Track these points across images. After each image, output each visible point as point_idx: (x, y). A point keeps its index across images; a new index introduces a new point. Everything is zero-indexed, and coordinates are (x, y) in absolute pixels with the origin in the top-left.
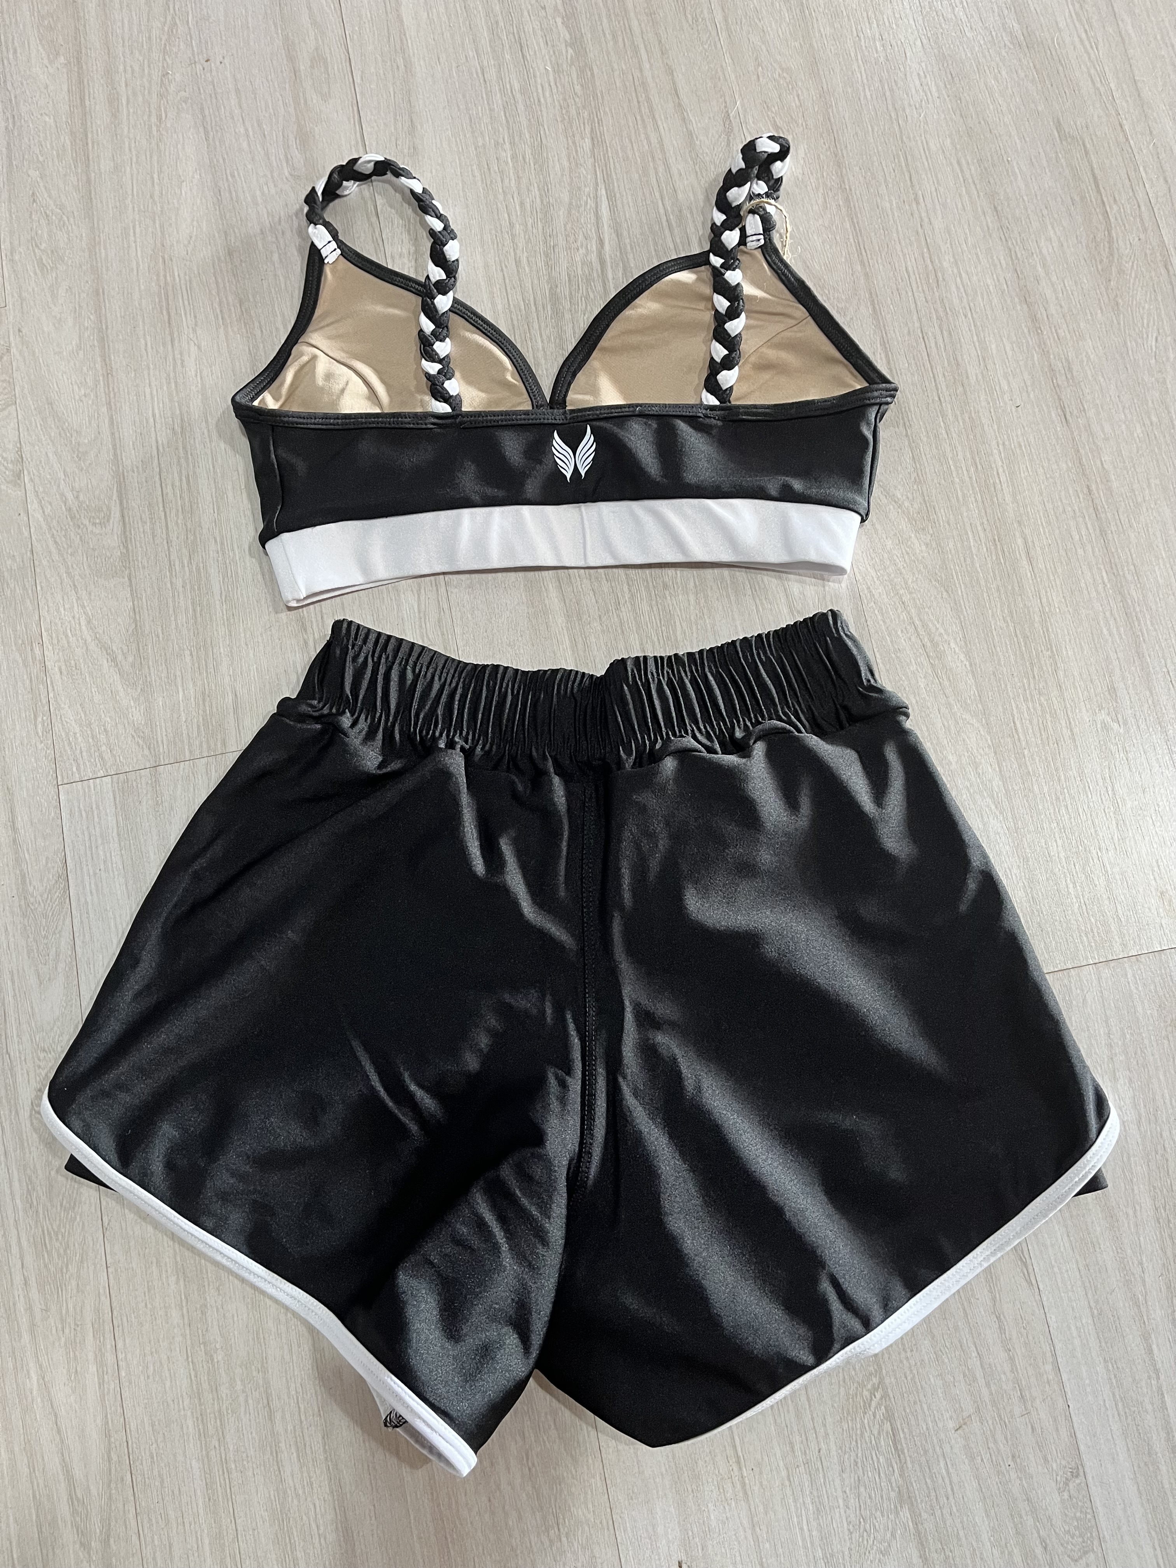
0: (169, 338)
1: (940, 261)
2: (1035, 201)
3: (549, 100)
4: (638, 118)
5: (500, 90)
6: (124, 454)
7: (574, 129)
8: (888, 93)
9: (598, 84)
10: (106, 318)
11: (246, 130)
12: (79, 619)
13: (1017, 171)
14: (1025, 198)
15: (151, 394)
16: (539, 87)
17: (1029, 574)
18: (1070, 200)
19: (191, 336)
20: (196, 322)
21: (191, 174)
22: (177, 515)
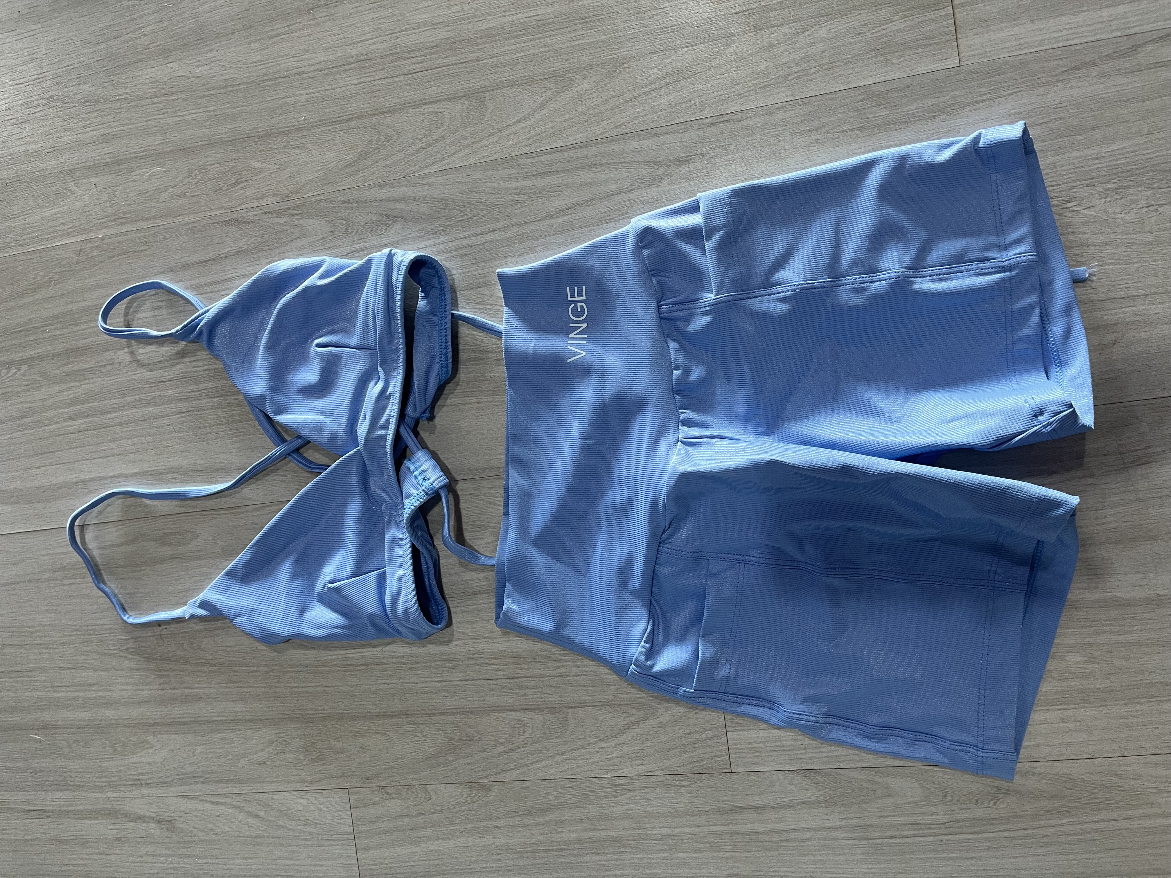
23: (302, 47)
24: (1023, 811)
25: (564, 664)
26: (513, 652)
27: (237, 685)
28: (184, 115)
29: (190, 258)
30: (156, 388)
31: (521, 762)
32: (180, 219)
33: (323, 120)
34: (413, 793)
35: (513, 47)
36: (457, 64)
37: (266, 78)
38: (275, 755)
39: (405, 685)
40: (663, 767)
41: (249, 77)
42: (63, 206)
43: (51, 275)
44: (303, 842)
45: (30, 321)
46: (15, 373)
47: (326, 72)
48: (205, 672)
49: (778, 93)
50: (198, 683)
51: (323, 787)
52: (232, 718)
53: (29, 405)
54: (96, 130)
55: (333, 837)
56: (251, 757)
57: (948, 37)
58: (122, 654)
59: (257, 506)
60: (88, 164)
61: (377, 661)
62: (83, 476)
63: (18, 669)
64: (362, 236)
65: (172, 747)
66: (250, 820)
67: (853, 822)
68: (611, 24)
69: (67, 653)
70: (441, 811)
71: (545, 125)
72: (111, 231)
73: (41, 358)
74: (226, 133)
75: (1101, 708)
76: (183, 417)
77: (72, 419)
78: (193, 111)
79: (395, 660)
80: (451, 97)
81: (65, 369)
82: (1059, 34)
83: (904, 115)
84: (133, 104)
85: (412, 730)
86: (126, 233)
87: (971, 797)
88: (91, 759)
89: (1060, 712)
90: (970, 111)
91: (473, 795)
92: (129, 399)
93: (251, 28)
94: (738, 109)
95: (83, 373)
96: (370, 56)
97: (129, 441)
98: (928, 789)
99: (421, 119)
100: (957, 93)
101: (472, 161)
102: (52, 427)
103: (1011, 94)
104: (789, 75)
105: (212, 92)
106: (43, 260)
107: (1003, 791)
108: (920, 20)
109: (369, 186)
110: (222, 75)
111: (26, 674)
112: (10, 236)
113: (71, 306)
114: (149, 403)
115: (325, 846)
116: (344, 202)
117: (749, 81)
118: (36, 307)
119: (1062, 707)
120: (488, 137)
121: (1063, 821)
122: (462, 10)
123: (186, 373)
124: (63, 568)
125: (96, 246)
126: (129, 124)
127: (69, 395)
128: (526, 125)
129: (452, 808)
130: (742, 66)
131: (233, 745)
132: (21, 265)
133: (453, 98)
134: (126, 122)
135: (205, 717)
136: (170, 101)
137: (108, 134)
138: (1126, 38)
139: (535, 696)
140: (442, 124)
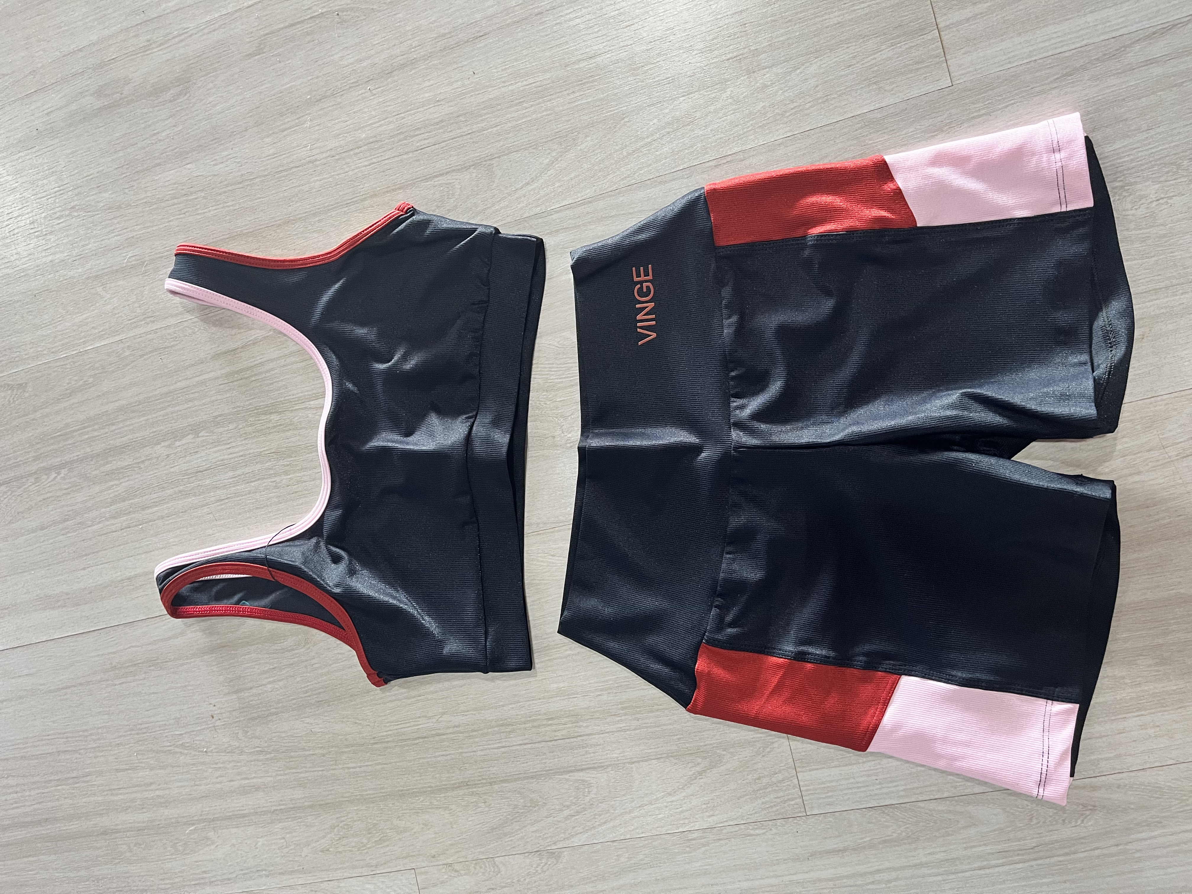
0: (437, 738)
1: (361, 140)
2: (312, 71)
3: (241, 448)
4: (253, 379)
5: (234, 486)
6: (531, 771)
7: (263, 427)
8: (230, 188)
9: (226, 411)
10: (423, 788)
11: (269, 683)
12: (668, 802)
13: (288, 86)
14: (310, 78)
15: (482, 750)
16: (230, 456)
17: (608, 56)
18: (311, 44)
19: (434, 720)
20: (423, 717)
21: (306, 725)
22: (580, 727)
23: (314, 137)
24: (1112, 826)
25: (623, 718)
26: (570, 711)
27: (294, 771)
28: (204, 213)
30: (194, 478)
31: (588, 824)
33: (338, 203)
35: (516, 115)
36: (462, 136)
37: (281, 169)
38: (337, 840)
39: (464, 755)
40: (735, 817)
42: (93, 310)
43: (85, 379)
45: (67, 425)
46: (56, 477)
47: (337, 157)
48: (262, 761)
49: (777, 130)
50: (255, 773)
51: (389, 870)
52: (292, 806)
53: (70, 508)
54: (119, 235)
56: (314, 845)
57: (937, 59)
58: (177, 750)
60: (114, 268)
61: (433, 732)
62: (128, 574)
63: (74, 775)
65: (234, 841)
67: (938, 856)
68: (609, 83)
69: (122, 754)
70: (511, 884)
71: (553, 184)
72: (142, 330)
73: (81, 460)
75: (1179, 710)
76: (222, 505)
77: (115, 518)
78: (214, 208)
79: (451, 730)
80: (460, 167)
81: (103, 469)
82: (1047, 44)
83: (903, 138)
84: (154, 206)
85: (475, 802)
86: (155, 331)
87: (1056, 817)
88: (153, 862)
89: (1137, 718)
90: (969, 127)
91: (542, 865)
92: (169, 492)
93: (263, 123)
94: (739, 149)
95: (122, 471)
96: (378, 138)
98: (1013, 814)
99: (432, 192)
100: (954, 111)
102: (95, 527)
103: (1007, 107)
104: (785, 112)
106: (77, 364)
107: (1088, 807)
108: (907, 46)
110: (239, 171)
111: (82, 779)
112: (43, 344)
113: (106, 407)
114: (188, 494)
117: (748, 122)
118: (73, 411)
119: (1139, 713)
120: (498, 202)
121: (1156, 833)
123: (222, 461)
124: (114, 668)
125: (127, 347)
126: (152, 227)
127: (109, 494)
128: (534, 187)
129: (522, 880)
130: (738, 109)
131: (294, 834)
132: (54, 372)
133: (462, 168)
134: (148, 224)
135: (264, 807)
136: (190, 200)
137: (133, 237)
138: (1113, 40)
139: (597, 754)
140: (453, 194)
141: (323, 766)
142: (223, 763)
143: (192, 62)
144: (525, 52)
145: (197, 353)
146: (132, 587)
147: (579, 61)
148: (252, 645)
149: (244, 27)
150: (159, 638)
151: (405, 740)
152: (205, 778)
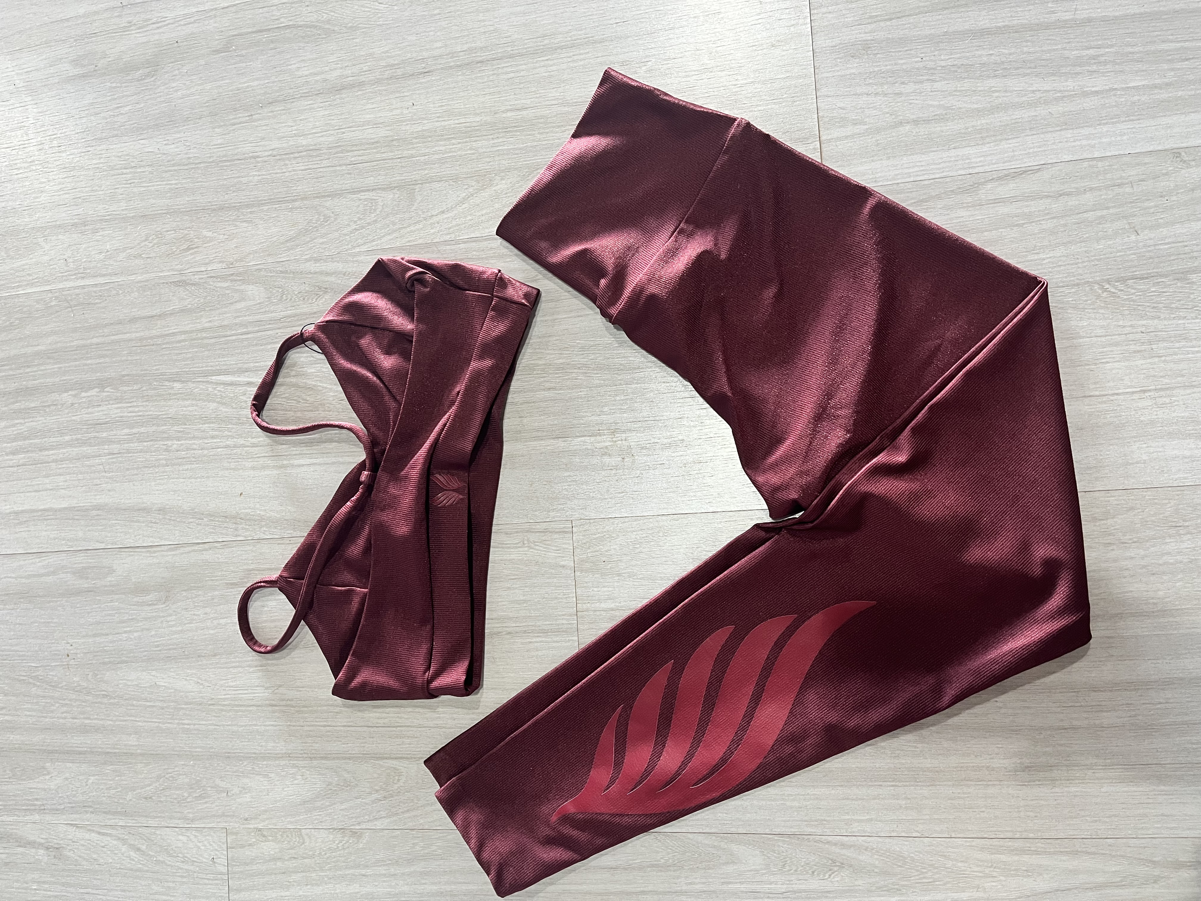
23: (260, 135)
24: (856, 886)
27: (133, 718)
28: (148, 186)
29: (139, 313)
30: (92, 429)
31: (394, 810)
32: (132, 278)
33: (271, 199)
34: (287, 836)
35: (443, 148)
36: (392, 159)
37: (224, 159)
38: (161, 790)
39: (292, 728)
41: (210, 157)
42: (31, 259)
43: (12, 320)
44: (179, 879)
47: (278, 157)
48: (106, 704)
50: (98, 714)
51: (203, 826)
52: (125, 751)
54: (69, 193)
55: (208, 876)
56: (140, 791)
58: (31, 681)
59: (173, 546)
60: (58, 223)
61: (267, 702)
62: (16, 509)
64: (295, 304)
65: (67, 775)
66: (132, 854)
67: (697, 887)
68: (529, 135)
70: (312, 857)
71: (465, 217)
72: (72, 284)
74: (183, 204)
75: (930, 788)
76: (114, 458)
77: (13, 453)
78: (157, 183)
79: (284, 703)
80: (385, 186)
81: (12, 407)
82: (911, 170)
84: (105, 173)
85: (294, 773)
86: (83, 287)
87: (808, 868)
89: (891, 788)
91: (344, 842)
92: (67, 438)
93: (216, 115)
95: (28, 411)
96: (318, 147)
97: (62, 477)
98: (769, 858)
99: (357, 204)
101: (398, 244)
105: (176, 168)
106: (8, 306)
107: (837, 864)
109: (306, 259)
110: (186, 154)
113: (26, 349)
114: (84, 443)
115: (201, 884)
116: (282, 272)
120: (414, 224)
122: (402, 113)
123: (121, 417)
125: (55, 297)
126: (99, 191)
127: (13, 431)
128: (448, 216)
129: (323, 853)
131: (123, 778)
133: (387, 188)
134: (97, 188)
135: (100, 748)
136: (137, 173)
137: (80, 198)
138: (969, 176)
139: (412, 746)
140: (375, 210)
141: (160, 719)
142: (70, 700)
143: (164, 48)
144: (462, 94)
145: (116, 314)
146: (17, 521)
147: (508, 110)
148: (117, 594)
149: (215, 25)
150: (33, 573)
151: (241, 706)
152: (52, 712)
